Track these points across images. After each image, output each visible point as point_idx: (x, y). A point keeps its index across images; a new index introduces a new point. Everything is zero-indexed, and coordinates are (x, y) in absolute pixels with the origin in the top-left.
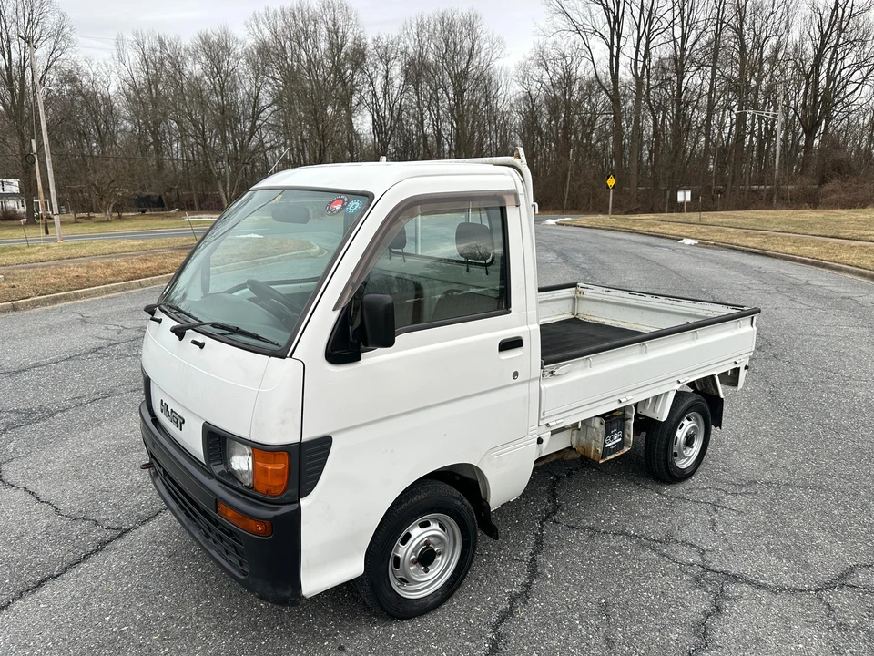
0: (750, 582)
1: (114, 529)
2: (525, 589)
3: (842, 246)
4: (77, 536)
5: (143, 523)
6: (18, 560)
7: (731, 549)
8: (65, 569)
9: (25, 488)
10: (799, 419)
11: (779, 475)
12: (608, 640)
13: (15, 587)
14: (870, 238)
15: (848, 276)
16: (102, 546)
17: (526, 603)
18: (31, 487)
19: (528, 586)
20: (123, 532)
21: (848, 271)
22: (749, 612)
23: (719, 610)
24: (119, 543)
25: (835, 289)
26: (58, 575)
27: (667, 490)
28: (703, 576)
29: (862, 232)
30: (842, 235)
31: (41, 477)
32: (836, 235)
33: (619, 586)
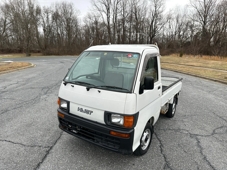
0: (200, 135)
1: (47, 147)
2: (161, 144)
3: (165, 64)
4: (37, 151)
5: (55, 144)
6: (24, 160)
7: (192, 130)
8: (43, 160)
9: (5, 140)
10: (184, 102)
11: (189, 114)
12: (185, 151)
13: (31, 167)
14: (169, 63)
15: (169, 71)
16: (48, 152)
17: (163, 147)
18: (7, 140)
19: (161, 143)
20: (51, 148)
21: (169, 70)
22: (204, 141)
23: (199, 142)
24: (52, 151)
25: (169, 74)
26: (42, 162)
27: (171, 119)
28: (191, 136)
29: (167, 61)
30: (164, 62)
31: (7, 137)
32: (162, 62)
33: (178, 140)
